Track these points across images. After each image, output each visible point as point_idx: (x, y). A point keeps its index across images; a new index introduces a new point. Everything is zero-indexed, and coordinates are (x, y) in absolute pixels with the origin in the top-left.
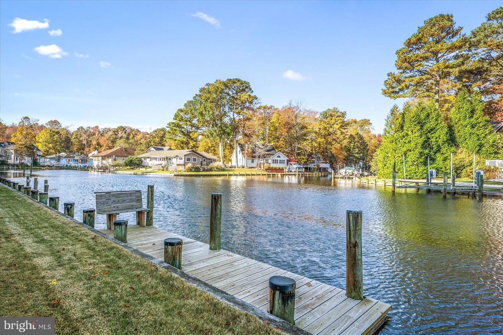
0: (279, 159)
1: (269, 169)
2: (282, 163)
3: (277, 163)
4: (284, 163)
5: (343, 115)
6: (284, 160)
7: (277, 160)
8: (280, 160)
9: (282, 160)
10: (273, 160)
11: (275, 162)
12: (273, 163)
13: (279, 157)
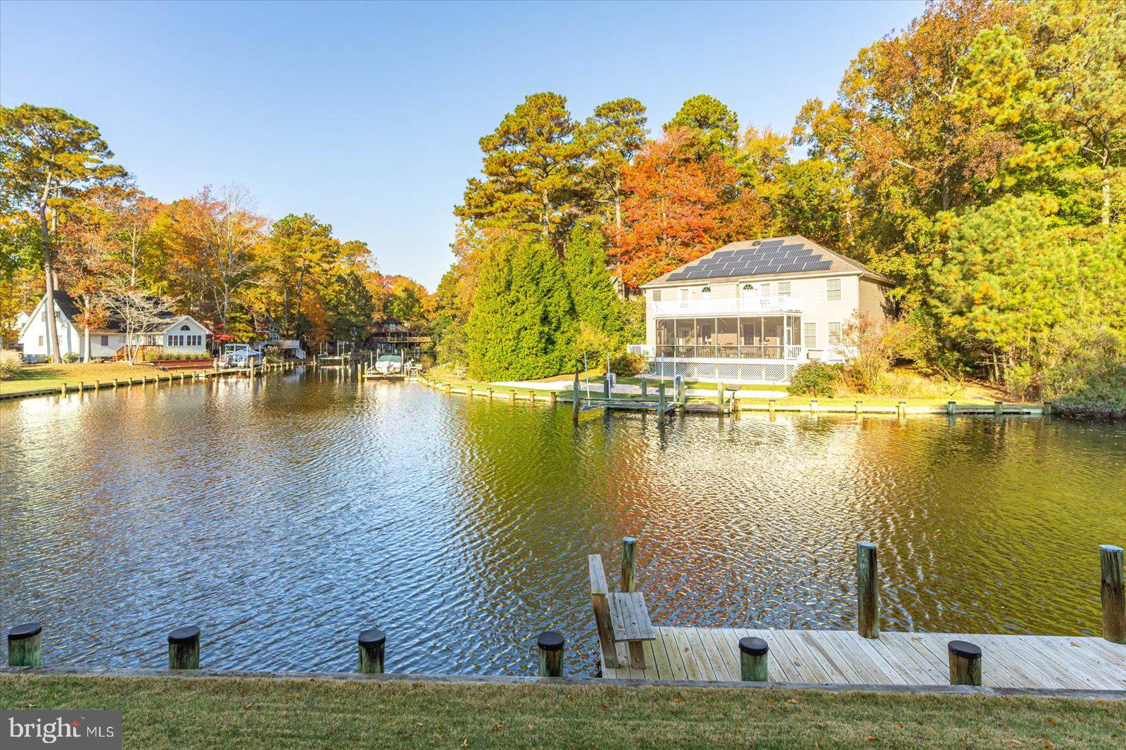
0: (185, 334)
1: (161, 361)
2: (194, 344)
3: (181, 344)
4: (199, 343)
5: (326, 230)
6: (200, 337)
7: (182, 337)
8: (189, 337)
9: (194, 337)
10: (170, 337)
11: (172, 341)
12: (170, 344)
13: (186, 328)
